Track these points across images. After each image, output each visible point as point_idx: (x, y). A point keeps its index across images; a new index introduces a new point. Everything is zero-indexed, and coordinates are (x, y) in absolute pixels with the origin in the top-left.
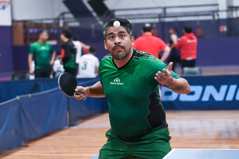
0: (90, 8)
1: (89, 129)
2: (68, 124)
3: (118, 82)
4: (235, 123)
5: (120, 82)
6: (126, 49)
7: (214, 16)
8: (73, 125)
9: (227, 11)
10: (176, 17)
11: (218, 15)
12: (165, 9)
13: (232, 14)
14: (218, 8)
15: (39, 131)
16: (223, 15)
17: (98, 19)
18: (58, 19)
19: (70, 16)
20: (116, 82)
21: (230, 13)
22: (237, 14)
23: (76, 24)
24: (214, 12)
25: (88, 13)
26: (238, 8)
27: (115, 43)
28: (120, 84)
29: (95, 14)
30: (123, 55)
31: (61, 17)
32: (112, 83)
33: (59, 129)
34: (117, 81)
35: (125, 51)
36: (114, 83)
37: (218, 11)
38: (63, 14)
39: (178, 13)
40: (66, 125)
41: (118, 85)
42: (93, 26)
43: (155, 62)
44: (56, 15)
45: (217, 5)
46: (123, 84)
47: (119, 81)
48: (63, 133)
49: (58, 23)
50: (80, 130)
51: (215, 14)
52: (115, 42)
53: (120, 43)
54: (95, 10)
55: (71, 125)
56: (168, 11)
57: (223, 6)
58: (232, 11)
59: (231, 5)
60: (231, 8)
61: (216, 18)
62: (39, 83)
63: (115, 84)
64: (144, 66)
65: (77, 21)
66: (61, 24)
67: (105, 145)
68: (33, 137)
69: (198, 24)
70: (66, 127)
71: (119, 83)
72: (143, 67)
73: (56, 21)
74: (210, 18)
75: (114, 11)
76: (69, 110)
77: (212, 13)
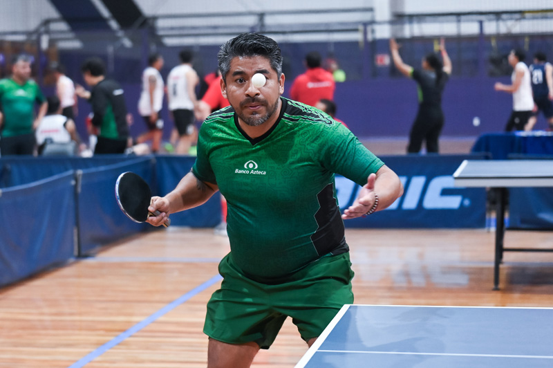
0: (105, 12)
1: (121, 265)
2: (76, 253)
3: (252, 169)
4: (421, 256)
5: (258, 169)
6: (270, 105)
7: (365, 33)
8: (86, 256)
9: (392, 23)
10: (284, 33)
11: (373, 31)
12: (261, 16)
13: (402, 30)
14: (373, 16)
15: (17, 267)
16: (383, 32)
17: (120, 34)
18: (38, 33)
19: (62, 26)
20: (250, 170)
21: (398, 27)
22: (411, 29)
23: (75, 44)
24: (365, 24)
25: (100, 22)
26: (414, 18)
27: (248, 95)
28: (259, 173)
29: (114, 24)
30: (262, 118)
31: (43, 29)
32: (240, 172)
33: (58, 265)
34: (251, 167)
35: (267, 110)
36: (243, 172)
37: (373, 22)
38: (47, 22)
39: (290, 25)
40: (71, 255)
41: (254, 175)
42: (110, 49)
43: (331, 130)
44: (33, 24)
45: (371, 10)
46: (265, 173)
47: (256, 167)
48: (66, 271)
49: (38, 42)
50: (102, 266)
51: (369, 28)
52: (246, 92)
53: (257, 94)
54: (116, 15)
55: (81, 256)
56: (269, 20)
57: (383, 12)
58: (402, 23)
59: (399, 10)
60: (399, 18)
61: (370, 37)
62: (9, 166)
63: (248, 172)
64: (309, 138)
65: (77, 38)
66: (45, 44)
67: (218, 291)
68: (6, 279)
69: (332, 49)
70: (72, 260)
71: (256, 170)
72: (307, 140)
73: (34, 37)
74: (358, 37)
75: (155, 18)
76: (77, 224)
77: (361, 27)
